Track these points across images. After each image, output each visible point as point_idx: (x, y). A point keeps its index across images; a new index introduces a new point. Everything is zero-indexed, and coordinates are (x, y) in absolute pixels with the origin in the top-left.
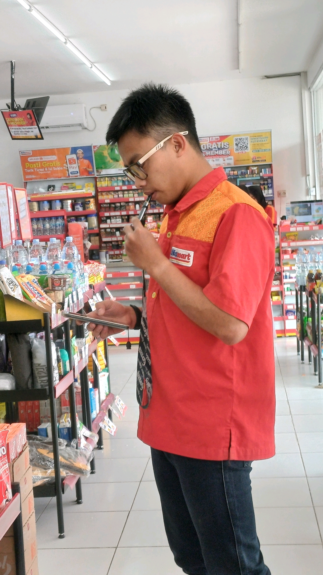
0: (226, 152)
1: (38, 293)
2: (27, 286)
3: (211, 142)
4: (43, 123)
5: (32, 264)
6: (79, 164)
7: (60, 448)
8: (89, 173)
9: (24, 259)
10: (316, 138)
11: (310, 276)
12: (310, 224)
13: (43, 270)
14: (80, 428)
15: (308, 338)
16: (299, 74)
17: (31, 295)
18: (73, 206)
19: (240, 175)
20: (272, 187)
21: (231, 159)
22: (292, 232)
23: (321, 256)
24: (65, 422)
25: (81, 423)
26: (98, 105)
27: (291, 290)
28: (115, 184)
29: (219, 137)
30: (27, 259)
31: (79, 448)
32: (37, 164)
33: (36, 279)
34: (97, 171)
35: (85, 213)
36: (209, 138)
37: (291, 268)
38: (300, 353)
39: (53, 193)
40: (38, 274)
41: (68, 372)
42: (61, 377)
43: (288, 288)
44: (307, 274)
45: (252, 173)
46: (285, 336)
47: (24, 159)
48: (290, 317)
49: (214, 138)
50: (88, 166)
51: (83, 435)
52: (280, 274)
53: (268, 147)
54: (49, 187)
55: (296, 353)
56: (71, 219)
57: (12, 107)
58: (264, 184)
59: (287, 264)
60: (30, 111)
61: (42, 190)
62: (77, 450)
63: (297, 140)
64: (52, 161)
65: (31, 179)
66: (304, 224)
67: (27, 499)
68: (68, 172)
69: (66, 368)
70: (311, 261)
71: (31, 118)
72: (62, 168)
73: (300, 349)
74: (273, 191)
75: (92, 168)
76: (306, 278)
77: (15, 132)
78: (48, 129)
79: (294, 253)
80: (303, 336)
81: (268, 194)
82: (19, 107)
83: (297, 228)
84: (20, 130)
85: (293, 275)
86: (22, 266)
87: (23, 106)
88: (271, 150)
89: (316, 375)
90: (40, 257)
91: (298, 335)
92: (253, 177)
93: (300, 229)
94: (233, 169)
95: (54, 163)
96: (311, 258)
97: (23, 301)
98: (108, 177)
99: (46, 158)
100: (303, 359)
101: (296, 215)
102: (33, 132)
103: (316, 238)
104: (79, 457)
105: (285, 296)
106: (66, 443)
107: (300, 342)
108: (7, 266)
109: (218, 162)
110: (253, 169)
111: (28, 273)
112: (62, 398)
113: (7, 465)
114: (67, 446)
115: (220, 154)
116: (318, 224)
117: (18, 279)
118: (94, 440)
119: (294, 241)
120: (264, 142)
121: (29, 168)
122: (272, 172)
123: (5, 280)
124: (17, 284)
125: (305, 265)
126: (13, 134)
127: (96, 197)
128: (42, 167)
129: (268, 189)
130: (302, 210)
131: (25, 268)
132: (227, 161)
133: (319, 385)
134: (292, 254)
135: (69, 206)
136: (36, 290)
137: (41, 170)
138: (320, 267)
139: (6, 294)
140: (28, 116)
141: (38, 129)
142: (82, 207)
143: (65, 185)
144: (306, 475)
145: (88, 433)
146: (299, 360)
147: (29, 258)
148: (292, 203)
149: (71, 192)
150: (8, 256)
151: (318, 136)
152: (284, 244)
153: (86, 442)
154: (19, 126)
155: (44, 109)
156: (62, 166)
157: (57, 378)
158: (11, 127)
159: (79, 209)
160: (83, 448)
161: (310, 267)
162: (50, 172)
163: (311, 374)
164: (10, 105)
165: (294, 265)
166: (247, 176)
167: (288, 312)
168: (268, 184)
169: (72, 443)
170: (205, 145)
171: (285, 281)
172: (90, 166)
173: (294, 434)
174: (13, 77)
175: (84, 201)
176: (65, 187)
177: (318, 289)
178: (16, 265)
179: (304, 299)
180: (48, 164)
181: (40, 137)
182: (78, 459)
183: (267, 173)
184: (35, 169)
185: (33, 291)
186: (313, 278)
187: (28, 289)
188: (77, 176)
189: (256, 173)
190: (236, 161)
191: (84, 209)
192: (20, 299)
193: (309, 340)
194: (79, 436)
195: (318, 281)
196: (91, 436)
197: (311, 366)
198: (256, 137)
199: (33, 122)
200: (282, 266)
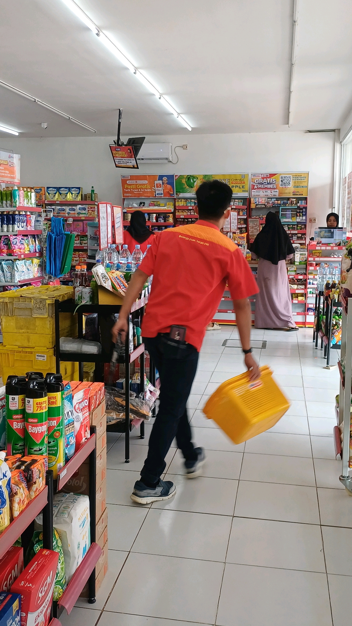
0: (273, 186)
1: (123, 285)
2: (115, 280)
3: (263, 178)
4: (139, 156)
5: (121, 263)
6: (164, 188)
7: (130, 398)
8: (171, 195)
9: (116, 259)
10: (343, 180)
11: (328, 284)
12: (331, 245)
13: (129, 268)
14: (146, 384)
15: (322, 330)
16: (334, 131)
17: (117, 286)
18: (157, 219)
19: (283, 204)
20: (306, 215)
21: (277, 192)
22: (317, 250)
23: (337, 270)
24: (136, 380)
25: (148, 380)
26: (181, 145)
27: (313, 293)
28: (189, 205)
29: (269, 175)
30: (118, 259)
31: (145, 399)
32: (133, 186)
33: (123, 274)
34: (177, 194)
35: (166, 224)
36: (261, 175)
37: (314, 277)
38: (315, 341)
39: (143, 208)
40: (124, 271)
41: (141, 344)
42: (135, 348)
43: (310, 292)
44: (325, 283)
45: (292, 203)
46: (305, 327)
47: (124, 182)
48: (310, 313)
49: (265, 175)
50: (170, 190)
51: (149, 390)
52: (306, 280)
53: (305, 184)
54: (141, 203)
55: (312, 340)
56: (155, 228)
57: (118, 143)
58: (300, 212)
59: (311, 273)
60: (130, 147)
61: (135, 205)
62: (143, 401)
63: (328, 181)
64: (144, 184)
65: (128, 196)
66: (327, 244)
67: (102, 438)
68: (155, 193)
69: (139, 341)
70: (329, 274)
71: (131, 152)
72: (151, 190)
73: (315, 338)
74: (306, 218)
75: (173, 191)
76: (324, 286)
77: (118, 162)
78: (143, 160)
79: (318, 266)
80: (318, 328)
81: (303, 220)
82: (123, 144)
83: (322, 247)
84: (123, 161)
85: (315, 282)
86: (114, 264)
87: (125, 143)
88: (307, 187)
89: (325, 358)
90: (127, 258)
91: (315, 327)
92: (292, 206)
93: (323, 248)
94: (277, 199)
95: (146, 186)
96: (330, 271)
97: (112, 291)
98: (184, 199)
99: (140, 182)
100: (316, 346)
101: (321, 238)
102: (131, 162)
103: (335, 256)
104: (144, 406)
105: (308, 297)
106: (135, 395)
107: (316, 333)
108: (103, 263)
109: (266, 194)
110: (292, 200)
111: (117, 270)
112: (136, 361)
113: (88, 413)
114: (136, 397)
115: (268, 187)
116: (338, 246)
117: (109, 274)
118: (156, 394)
119: (318, 257)
120: (302, 181)
121: (127, 188)
122: (306, 204)
123: (100, 275)
124: (108, 278)
125: (324, 276)
126: (117, 163)
127: (174, 213)
128: (137, 188)
129: (303, 216)
130: (327, 234)
131: (116, 265)
132: (273, 193)
133: (327, 366)
134: (316, 267)
135: (154, 218)
136: (121, 283)
137: (136, 190)
138: (336, 279)
139: (100, 284)
140: (129, 151)
141: (135, 160)
142: (163, 220)
143: (153, 203)
144: (310, 434)
145: (152, 388)
146: (313, 345)
147: (120, 258)
148: (320, 228)
149: (156, 208)
150: (104, 256)
151: (344, 179)
152: (310, 259)
153: (150, 395)
154: (122, 157)
155: (140, 146)
156: (151, 188)
157: (132, 348)
158: (116, 158)
159: (161, 221)
160: (148, 399)
161: (328, 278)
162: (142, 192)
163: (322, 358)
164: (116, 142)
165: (317, 275)
166: (287, 205)
167: (309, 309)
168: (302, 212)
169: (140, 395)
170: (258, 180)
171: (308, 286)
172: (172, 190)
173: (304, 402)
174: (120, 121)
175: (165, 215)
176: (152, 204)
177: (332, 295)
178: (109, 262)
179: (322, 301)
180: (141, 186)
181: (136, 167)
182: (143, 407)
183: (303, 204)
184: (132, 189)
185: (119, 284)
186: (329, 286)
187: (116, 282)
188: (162, 197)
189: (295, 203)
190: (280, 193)
191: (165, 221)
192: (109, 289)
193: (322, 332)
194: (146, 390)
195: (333, 289)
196: (154, 390)
197: (322, 351)
198: (297, 177)
199: (131, 156)
200: (308, 275)
